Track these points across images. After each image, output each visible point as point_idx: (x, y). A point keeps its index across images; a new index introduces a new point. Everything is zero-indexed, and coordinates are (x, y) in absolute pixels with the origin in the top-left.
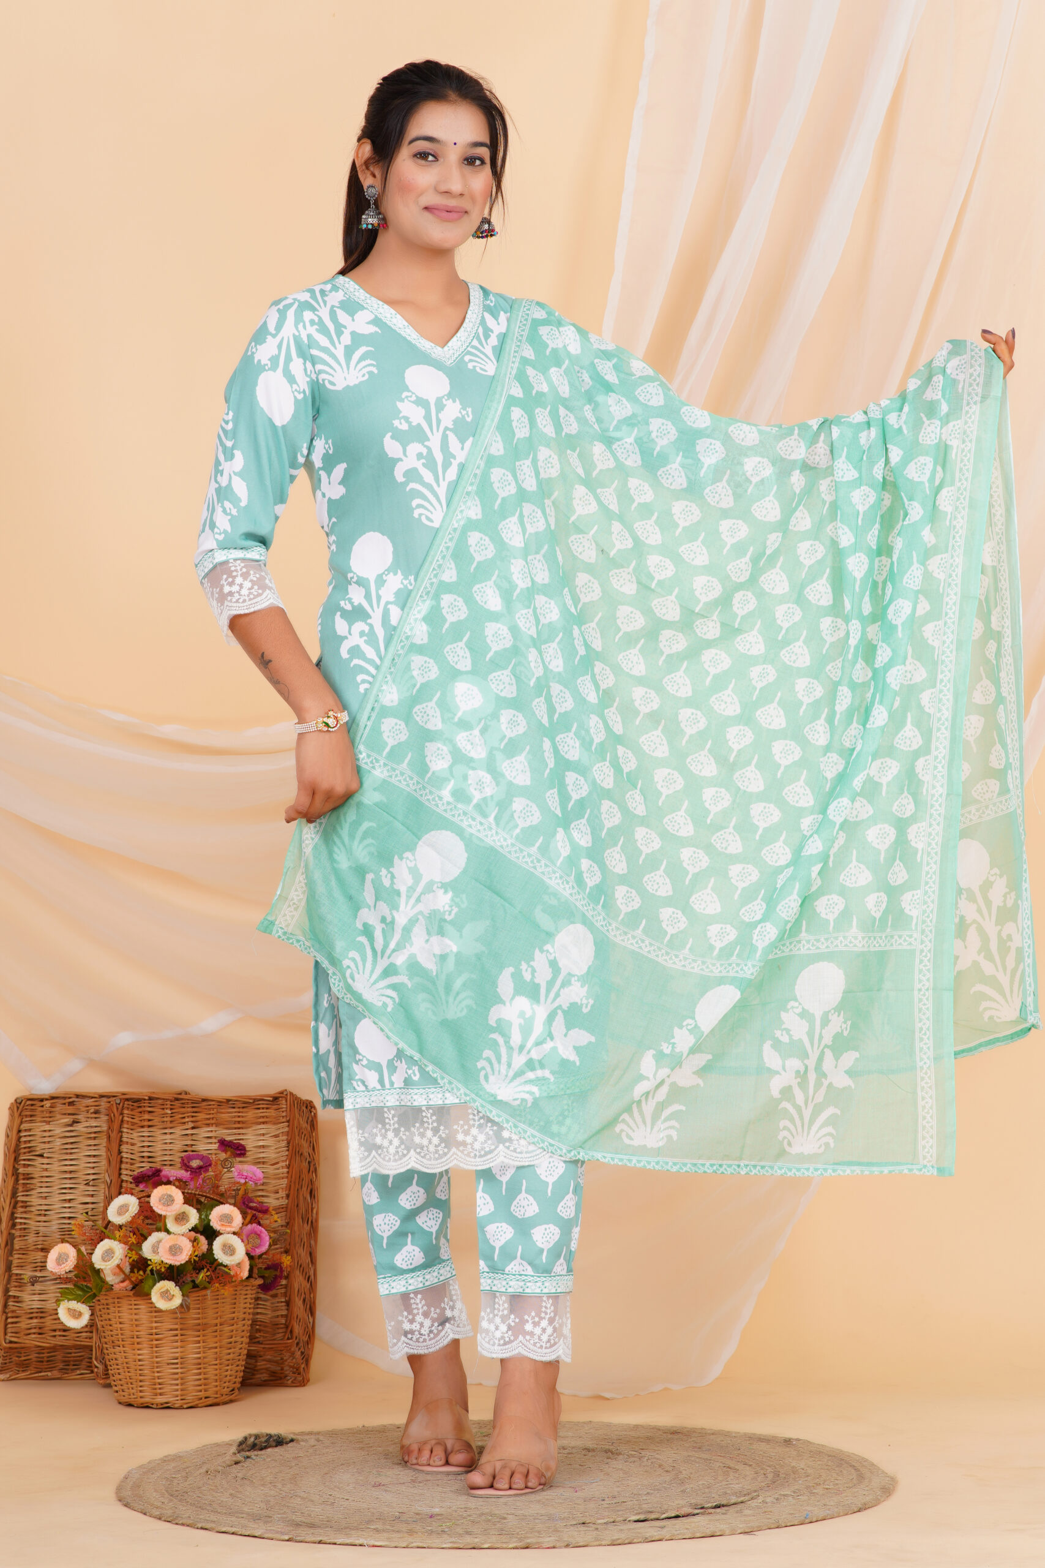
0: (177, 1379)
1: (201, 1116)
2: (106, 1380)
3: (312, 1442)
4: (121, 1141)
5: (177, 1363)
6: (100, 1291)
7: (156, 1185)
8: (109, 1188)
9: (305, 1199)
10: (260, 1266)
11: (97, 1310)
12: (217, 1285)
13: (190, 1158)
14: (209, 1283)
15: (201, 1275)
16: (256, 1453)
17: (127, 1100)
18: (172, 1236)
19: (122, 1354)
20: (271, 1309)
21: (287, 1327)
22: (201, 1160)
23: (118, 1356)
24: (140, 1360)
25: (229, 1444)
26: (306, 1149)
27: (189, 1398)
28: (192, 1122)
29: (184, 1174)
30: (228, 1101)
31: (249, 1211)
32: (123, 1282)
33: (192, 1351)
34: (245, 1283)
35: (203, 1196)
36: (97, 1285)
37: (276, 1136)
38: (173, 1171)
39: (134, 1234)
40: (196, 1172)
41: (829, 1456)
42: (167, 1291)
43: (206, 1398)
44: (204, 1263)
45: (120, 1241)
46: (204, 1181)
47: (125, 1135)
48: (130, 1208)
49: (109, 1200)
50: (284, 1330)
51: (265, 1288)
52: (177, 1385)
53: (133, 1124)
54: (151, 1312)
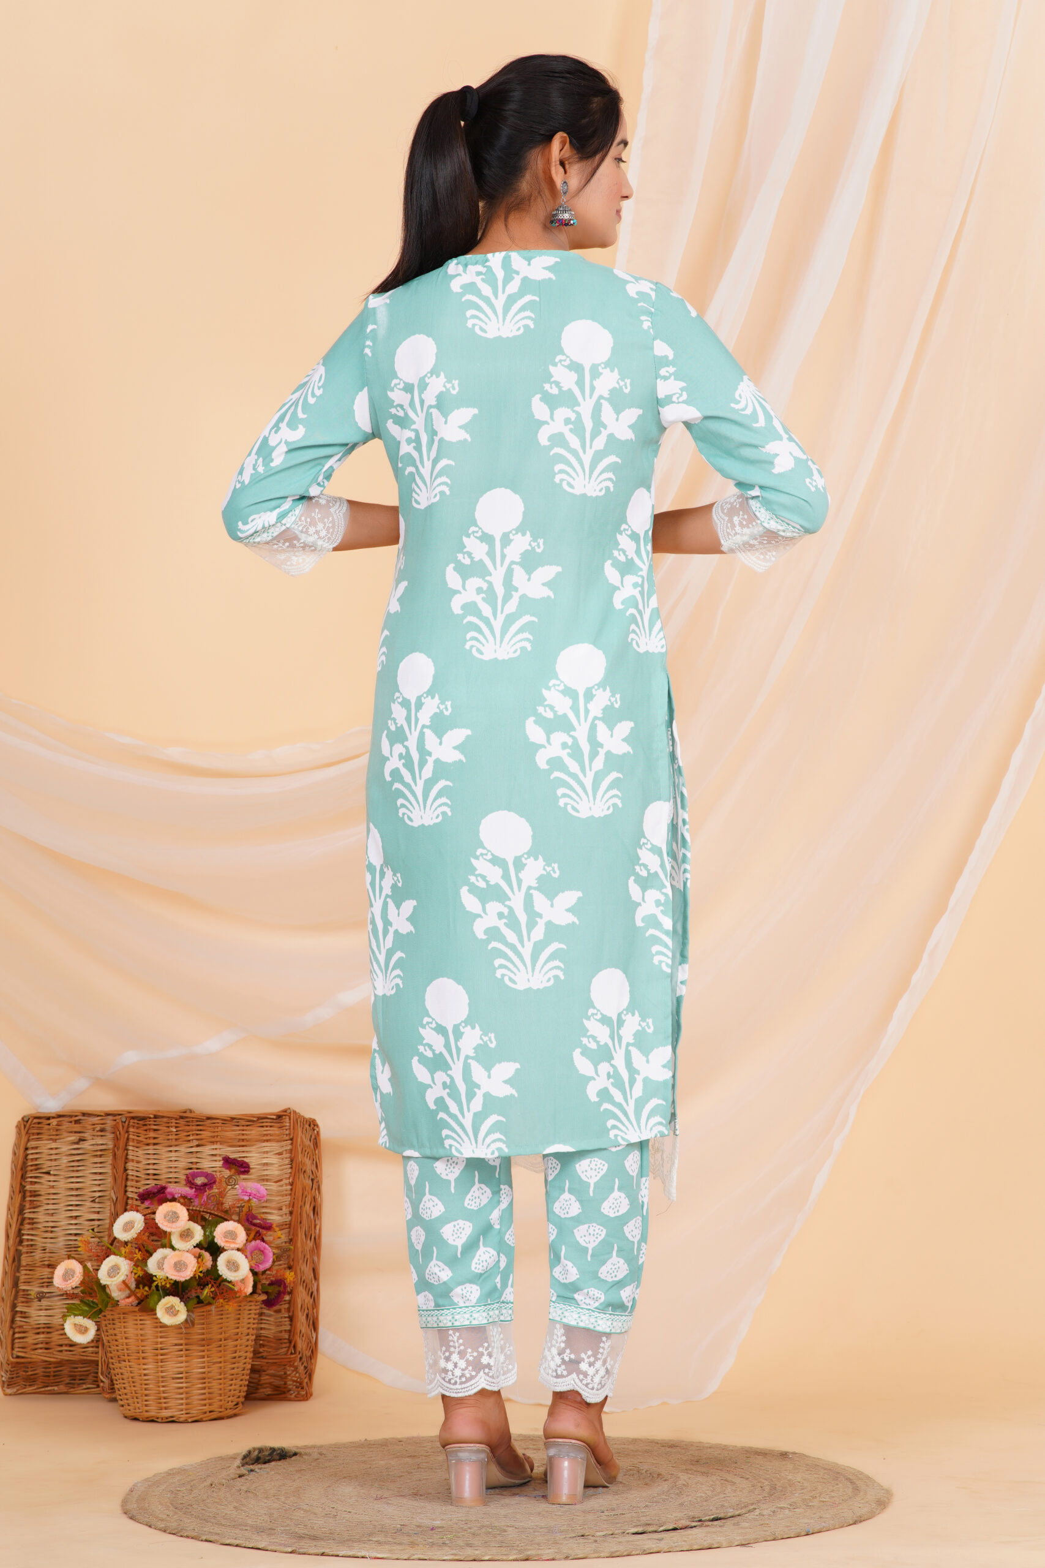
0: (182, 1394)
1: (206, 1134)
2: (111, 1394)
3: (316, 1455)
4: (126, 1158)
5: (182, 1378)
6: (107, 1307)
7: (161, 1202)
8: (115, 1205)
9: (308, 1216)
10: (264, 1282)
11: (103, 1325)
12: (221, 1301)
13: (195, 1175)
14: (214, 1298)
15: (206, 1291)
16: (260, 1466)
17: (133, 1118)
18: (177, 1252)
19: (128, 1369)
20: (273, 1324)
21: (290, 1342)
22: (206, 1177)
23: (124, 1370)
24: (145, 1375)
25: (233, 1458)
26: (309, 1165)
27: (194, 1412)
28: (197, 1140)
29: (189, 1191)
30: (233, 1119)
31: (253, 1228)
32: (128, 1297)
33: (196, 1366)
34: (249, 1299)
35: (208, 1213)
36: (103, 1301)
37: (280, 1154)
38: (177, 1188)
39: (140, 1250)
40: (201, 1189)
41: (825, 1469)
42: (172, 1307)
43: (210, 1412)
44: (208, 1279)
45: (125, 1257)
46: (208, 1198)
47: (130, 1153)
48: (136, 1225)
49: (115, 1217)
50: (287, 1345)
51: (269, 1303)
52: (182, 1399)
53: (139, 1142)
54: (156, 1327)
